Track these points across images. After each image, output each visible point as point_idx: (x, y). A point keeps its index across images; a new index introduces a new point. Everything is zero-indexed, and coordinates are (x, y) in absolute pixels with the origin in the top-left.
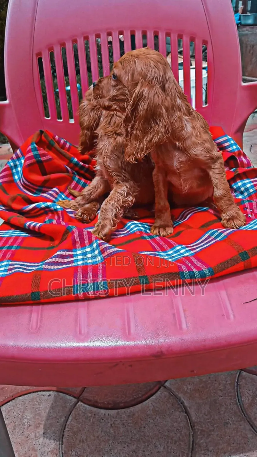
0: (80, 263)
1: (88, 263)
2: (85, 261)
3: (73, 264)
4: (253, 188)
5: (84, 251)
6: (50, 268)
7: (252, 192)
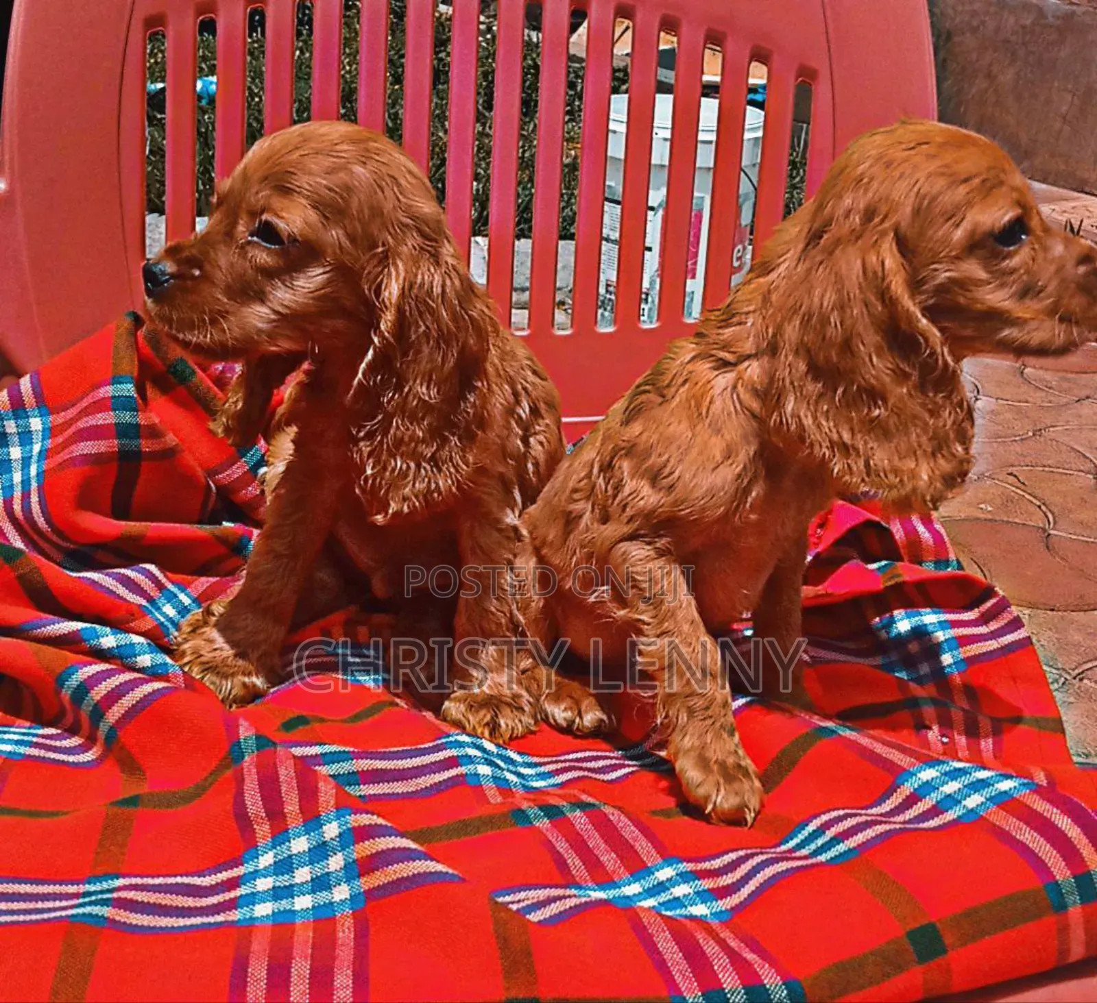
0: (263, 910)
1: (293, 912)
2: (284, 904)
3: (236, 915)
4: (955, 652)
5: (283, 852)
6: (134, 922)
7: (950, 666)
